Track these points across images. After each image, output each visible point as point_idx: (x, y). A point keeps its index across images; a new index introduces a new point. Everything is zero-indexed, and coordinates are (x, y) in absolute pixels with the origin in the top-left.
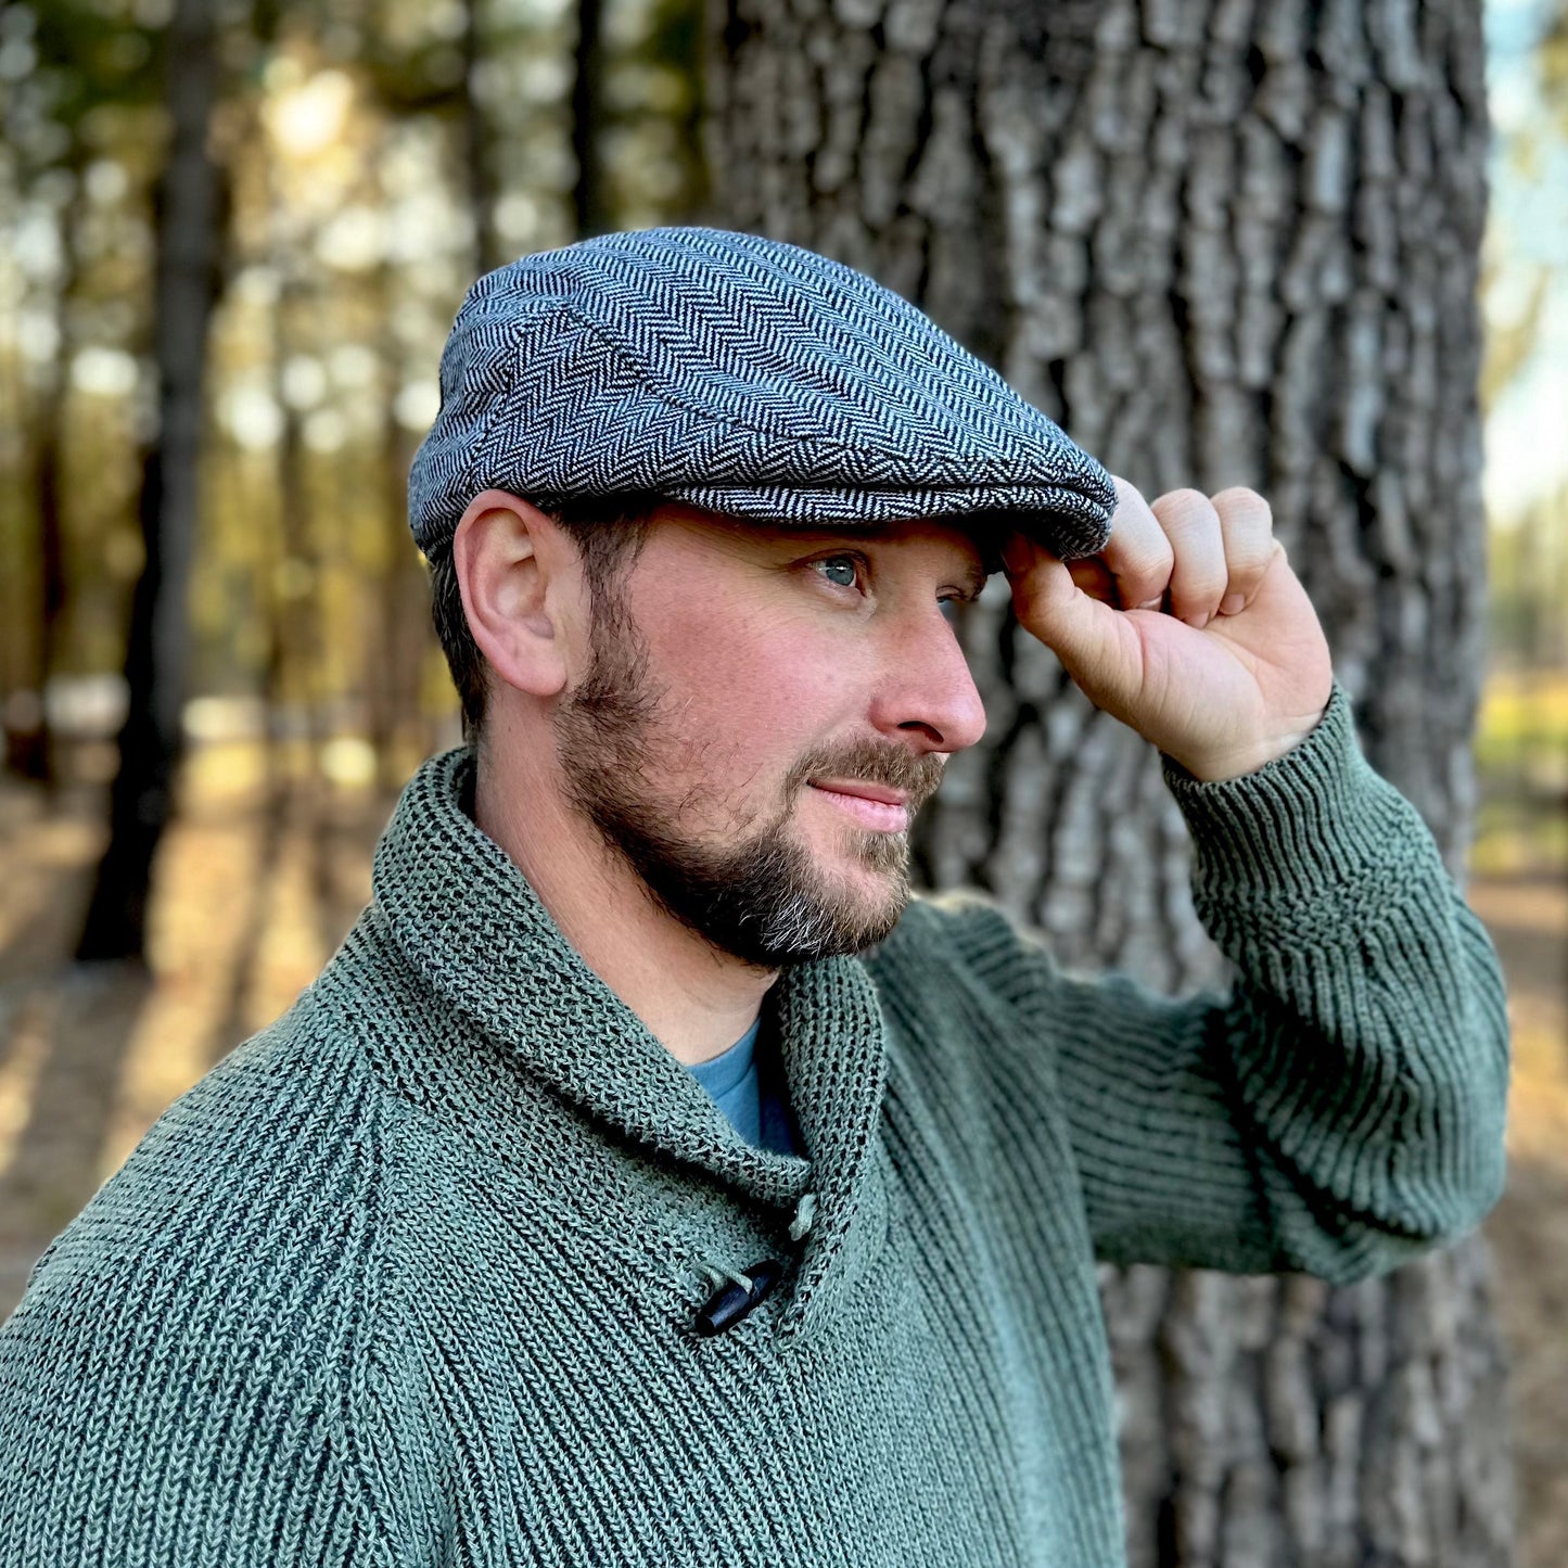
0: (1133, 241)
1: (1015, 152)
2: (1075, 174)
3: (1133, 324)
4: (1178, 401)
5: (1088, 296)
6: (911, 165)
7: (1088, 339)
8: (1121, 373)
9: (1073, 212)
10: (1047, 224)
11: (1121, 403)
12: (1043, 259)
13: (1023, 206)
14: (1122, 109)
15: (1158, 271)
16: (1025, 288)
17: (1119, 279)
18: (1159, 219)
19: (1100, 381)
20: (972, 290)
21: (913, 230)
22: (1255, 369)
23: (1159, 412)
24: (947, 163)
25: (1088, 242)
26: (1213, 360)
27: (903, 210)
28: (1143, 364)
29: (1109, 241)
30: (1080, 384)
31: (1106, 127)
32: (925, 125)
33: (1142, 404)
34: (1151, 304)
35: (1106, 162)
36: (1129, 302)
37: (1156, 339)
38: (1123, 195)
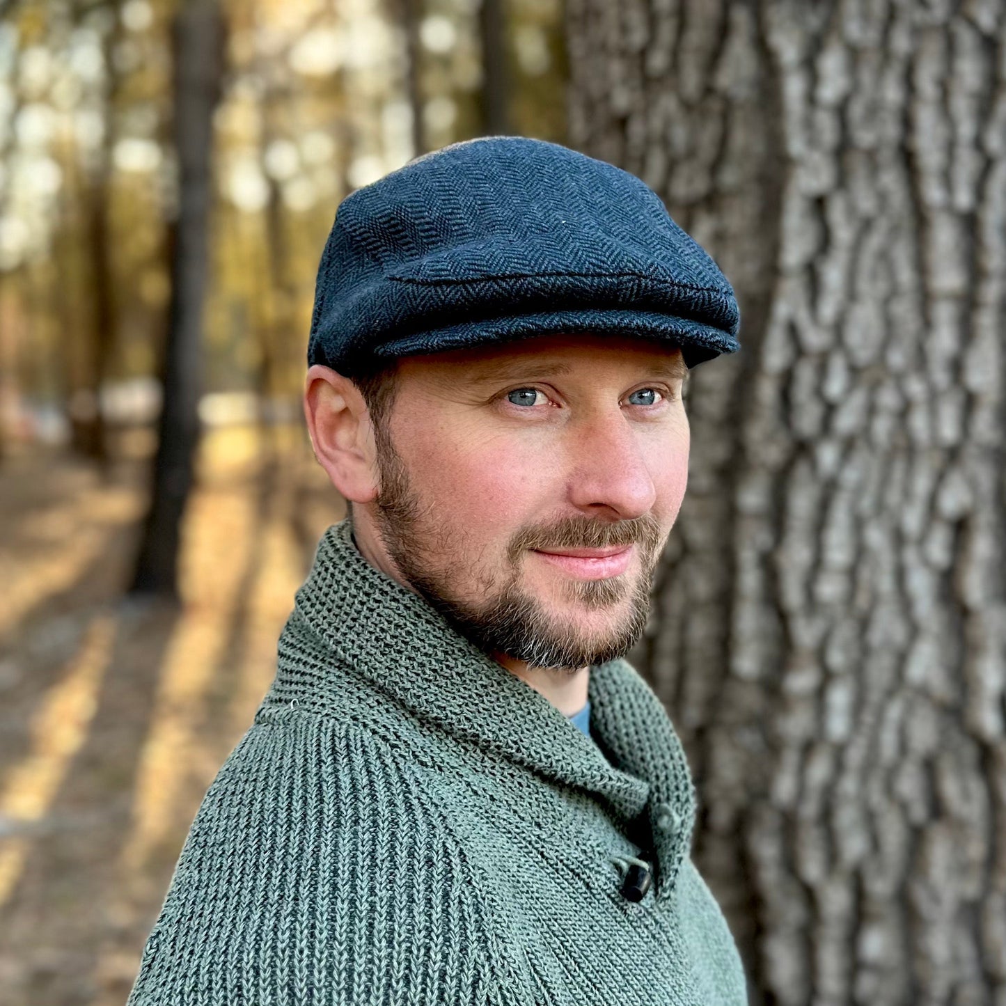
0: (874, 110)
1: (788, 48)
2: (832, 63)
3: (874, 169)
4: (907, 224)
5: (842, 151)
6: (714, 58)
7: (842, 181)
8: (866, 203)
9: (830, 91)
10: (811, 99)
11: (866, 226)
12: (809, 124)
13: (794, 87)
14: (865, 16)
15: (891, 130)
16: (796, 145)
17: (864, 137)
18: (892, 93)
19: (851, 210)
20: (759, 147)
21: (715, 105)
22: (964, 199)
23: (894, 231)
24: (740, 56)
25: (841, 110)
26: (933, 193)
27: (708, 90)
28: (882, 198)
29: (857, 110)
30: (837, 213)
31: (854, 29)
32: (723, 30)
33: (882, 226)
34: (887, 155)
35: (854, 55)
36: (871, 155)
37: (891, 179)
38: (866, 77)
